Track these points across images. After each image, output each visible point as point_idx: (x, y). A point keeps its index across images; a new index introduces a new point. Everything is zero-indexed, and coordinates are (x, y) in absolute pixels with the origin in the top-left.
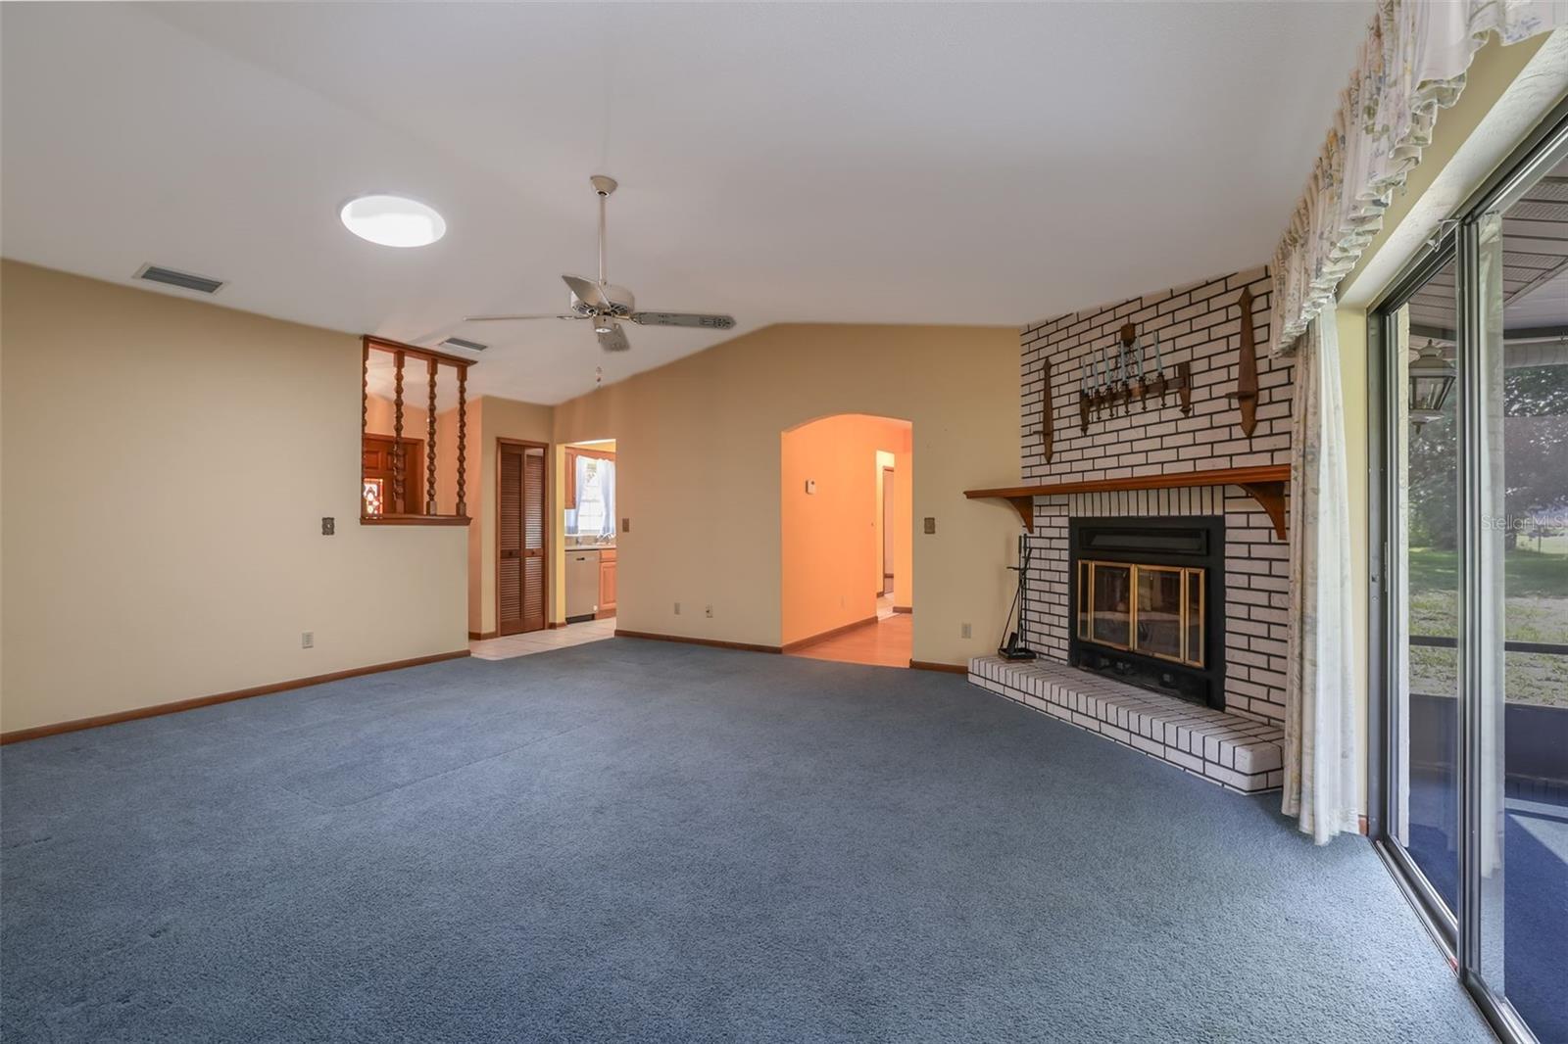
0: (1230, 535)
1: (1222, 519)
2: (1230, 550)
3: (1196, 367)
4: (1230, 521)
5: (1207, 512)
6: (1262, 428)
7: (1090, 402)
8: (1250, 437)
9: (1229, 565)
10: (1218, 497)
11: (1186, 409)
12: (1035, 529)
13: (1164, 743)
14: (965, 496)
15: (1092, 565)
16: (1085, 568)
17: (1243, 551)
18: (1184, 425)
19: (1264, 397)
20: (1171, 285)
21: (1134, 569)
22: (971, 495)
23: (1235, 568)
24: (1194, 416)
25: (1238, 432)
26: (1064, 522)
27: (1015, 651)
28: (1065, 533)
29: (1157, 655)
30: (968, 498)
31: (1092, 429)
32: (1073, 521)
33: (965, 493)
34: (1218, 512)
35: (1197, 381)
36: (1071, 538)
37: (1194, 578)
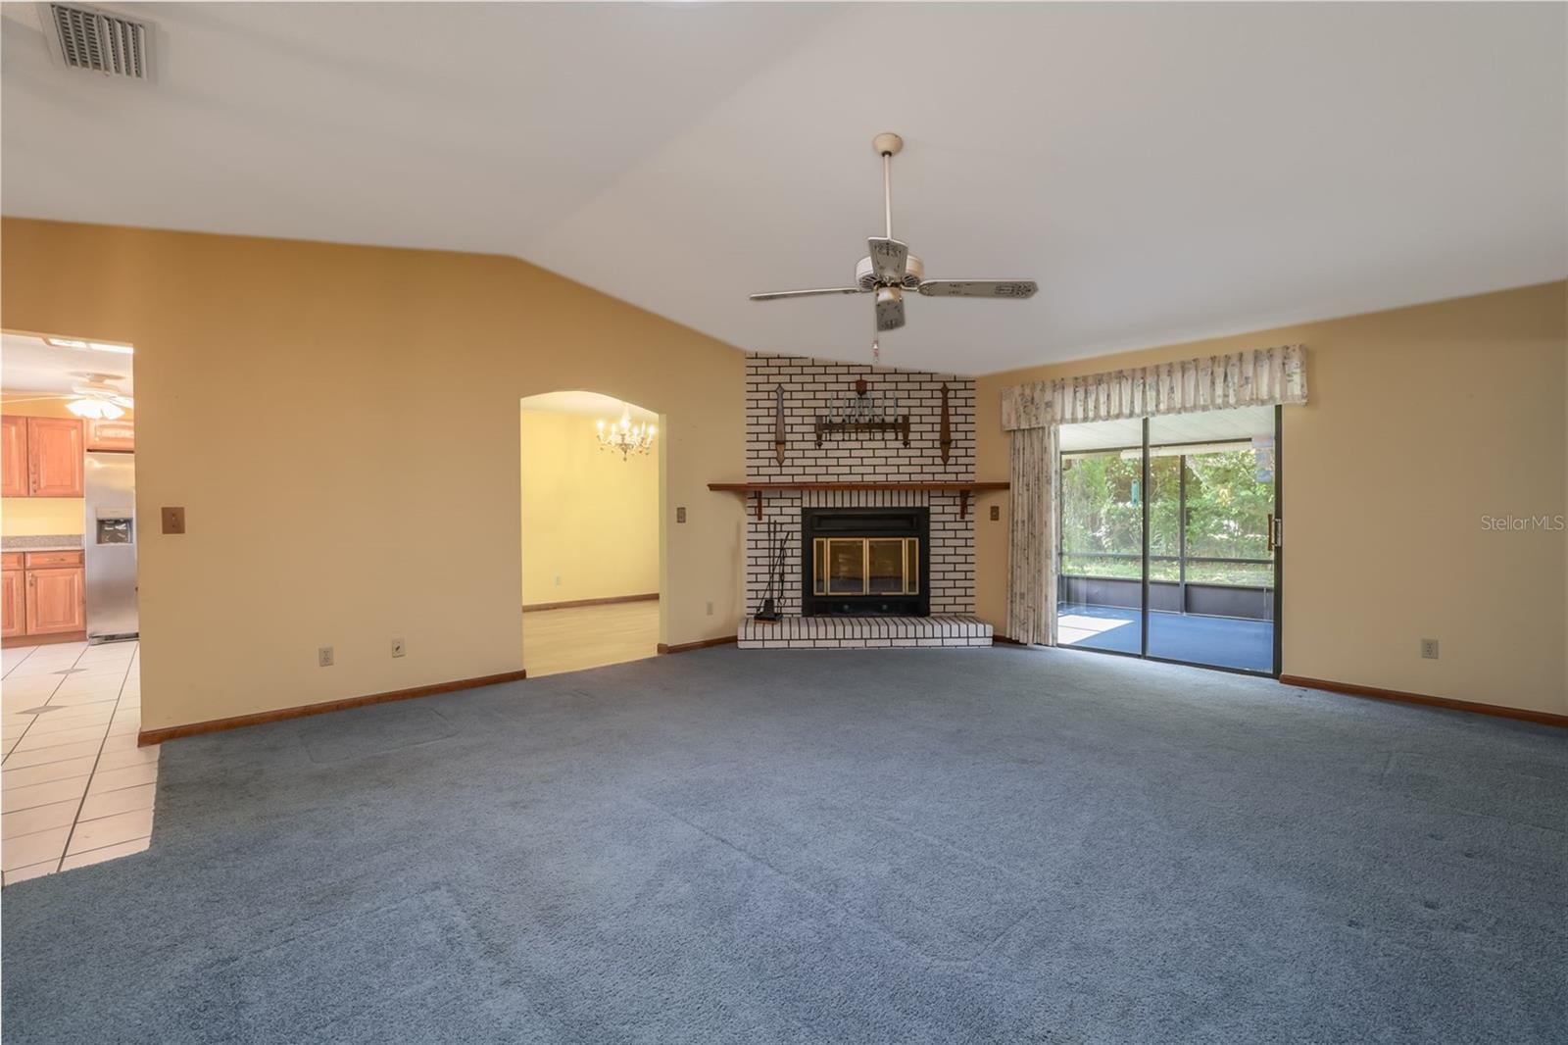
0: (933, 518)
1: (928, 508)
2: (933, 526)
3: (912, 419)
4: (933, 510)
5: (918, 504)
6: (952, 461)
7: (824, 428)
8: (945, 465)
9: (932, 534)
10: (926, 498)
11: (906, 443)
12: (763, 517)
13: (915, 638)
14: (708, 488)
15: (827, 542)
16: (820, 545)
17: (940, 526)
18: (902, 453)
19: (953, 444)
20: (898, 367)
21: (866, 543)
22: (713, 487)
23: (935, 535)
24: (910, 448)
25: (938, 461)
26: (798, 511)
27: (767, 614)
28: (798, 519)
29: (884, 594)
30: (711, 489)
31: (825, 445)
32: (805, 512)
33: (709, 485)
34: (926, 505)
35: (913, 428)
36: (803, 523)
37: (911, 545)
